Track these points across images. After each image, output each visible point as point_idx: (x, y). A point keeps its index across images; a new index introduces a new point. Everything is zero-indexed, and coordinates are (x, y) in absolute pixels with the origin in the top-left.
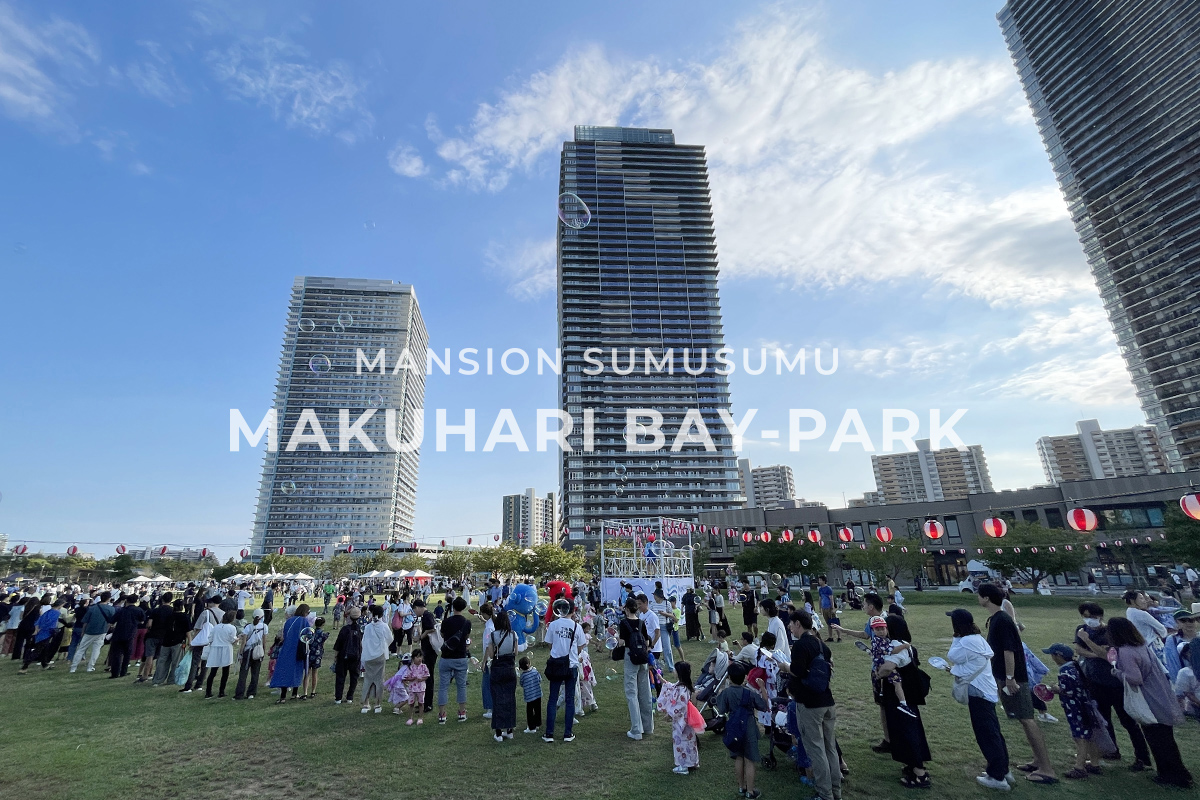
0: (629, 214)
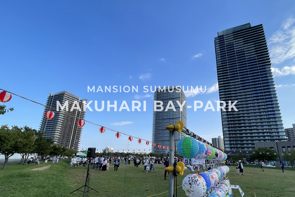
0: (237, 53)
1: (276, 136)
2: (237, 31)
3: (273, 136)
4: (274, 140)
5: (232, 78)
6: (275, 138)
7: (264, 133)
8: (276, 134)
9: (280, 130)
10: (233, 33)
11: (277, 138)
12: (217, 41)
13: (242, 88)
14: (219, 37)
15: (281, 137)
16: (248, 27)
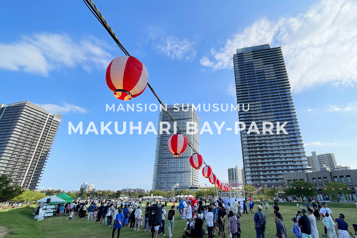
0: (257, 73)
1: (299, 165)
2: (256, 50)
3: (296, 166)
4: (297, 170)
5: (252, 100)
6: (298, 167)
7: (287, 162)
8: (300, 164)
9: (303, 159)
10: (253, 52)
11: (300, 167)
12: (236, 58)
13: (264, 111)
14: (238, 54)
15: (304, 167)
16: (267, 48)
